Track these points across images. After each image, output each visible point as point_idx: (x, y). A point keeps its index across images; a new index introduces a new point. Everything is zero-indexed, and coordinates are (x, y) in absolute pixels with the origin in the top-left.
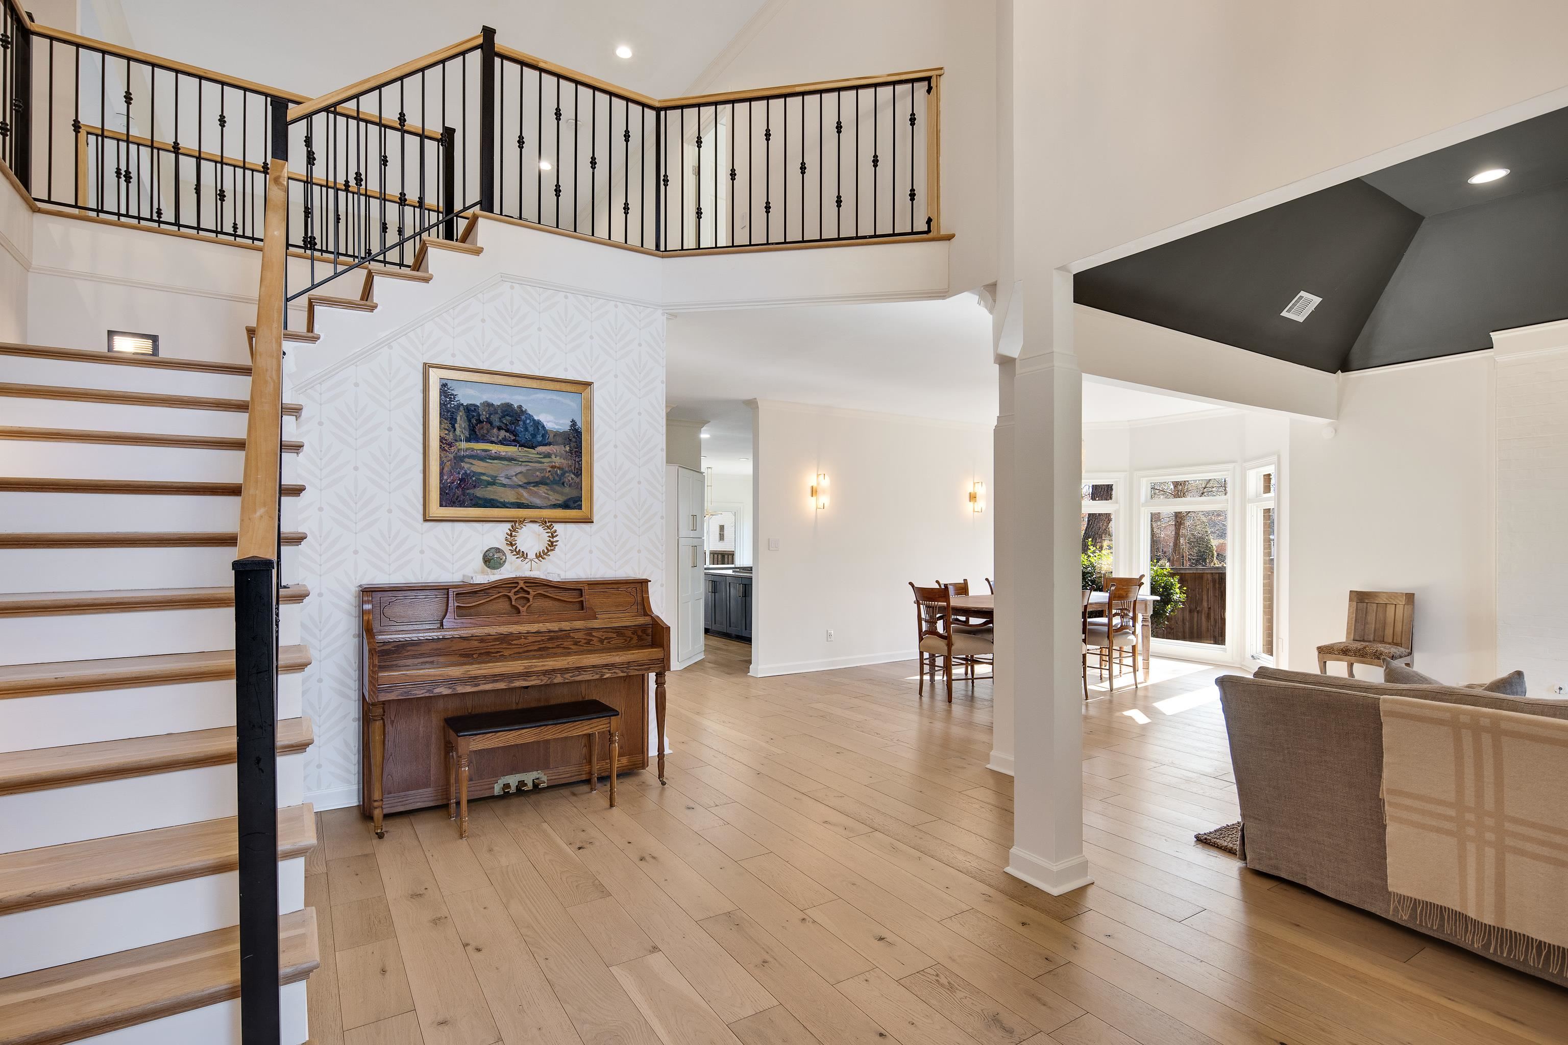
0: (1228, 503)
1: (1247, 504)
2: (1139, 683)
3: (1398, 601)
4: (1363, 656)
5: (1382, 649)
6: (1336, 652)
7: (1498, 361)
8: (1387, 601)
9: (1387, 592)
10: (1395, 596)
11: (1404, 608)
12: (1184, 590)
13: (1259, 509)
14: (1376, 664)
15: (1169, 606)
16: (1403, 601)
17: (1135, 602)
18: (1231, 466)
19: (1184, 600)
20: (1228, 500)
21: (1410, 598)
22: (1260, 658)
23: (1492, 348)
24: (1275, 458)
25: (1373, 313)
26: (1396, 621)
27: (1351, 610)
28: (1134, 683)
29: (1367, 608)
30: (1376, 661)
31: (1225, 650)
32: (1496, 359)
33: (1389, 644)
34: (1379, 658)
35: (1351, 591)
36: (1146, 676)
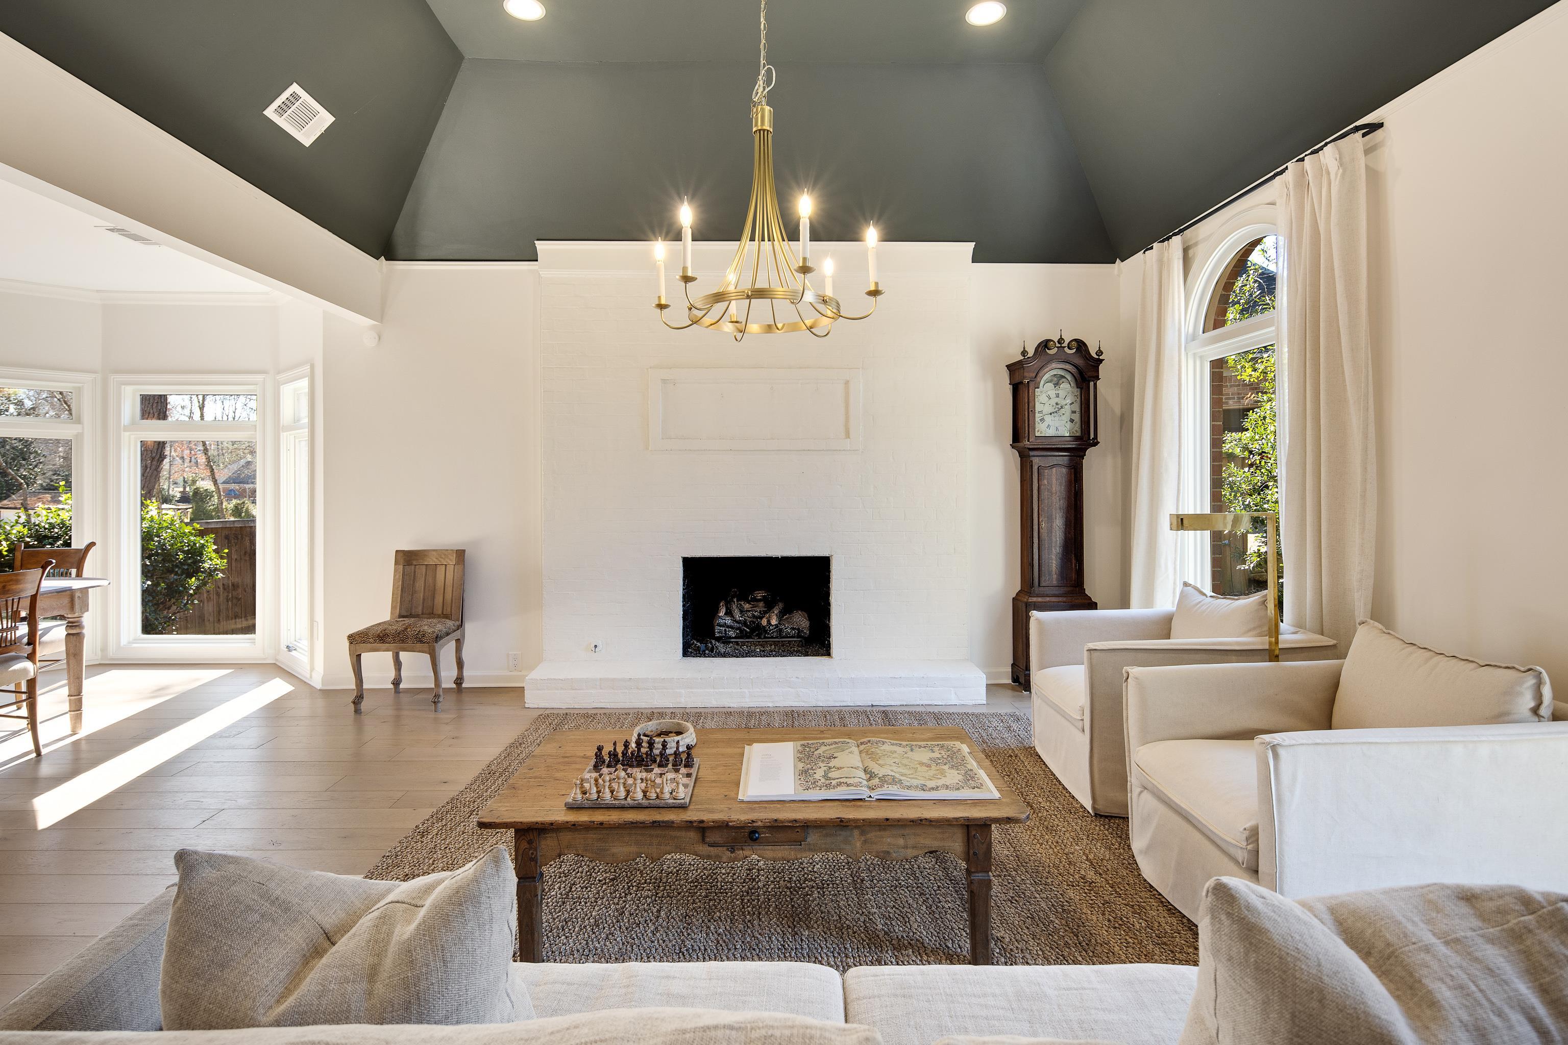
0: (256, 431)
1: (282, 434)
2: (46, 746)
3: (448, 561)
4: (403, 641)
5: (426, 628)
6: (371, 640)
7: (542, 276)
8: (438, 561)
9: (437, 550)
10: (445, 555)
11: (454, 568)
12: (224, 553)
13: (297, 440)
14: (418, 650)
15: (193, 579)
16: (452, 560)
17: (34, 598)
18: (259, 378)
19: (224, 568)
20: (255, 426)
21: (461, 554)
22: (298, 649)
23: (537, 261)
24: (307, 368)
25: (415, 182)
26: (446, 586)
27: (397, 576)
28: (32, 747)
29: (415, 572)
30: (419, 645)
31: (253, 642)
32: (541, 273)
33: (439, 616)
34: (421, 642)
35: (397, 551)
36: (75, 723)
